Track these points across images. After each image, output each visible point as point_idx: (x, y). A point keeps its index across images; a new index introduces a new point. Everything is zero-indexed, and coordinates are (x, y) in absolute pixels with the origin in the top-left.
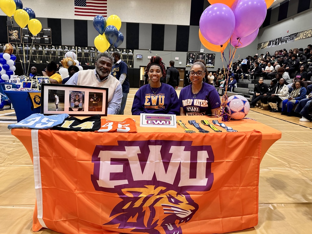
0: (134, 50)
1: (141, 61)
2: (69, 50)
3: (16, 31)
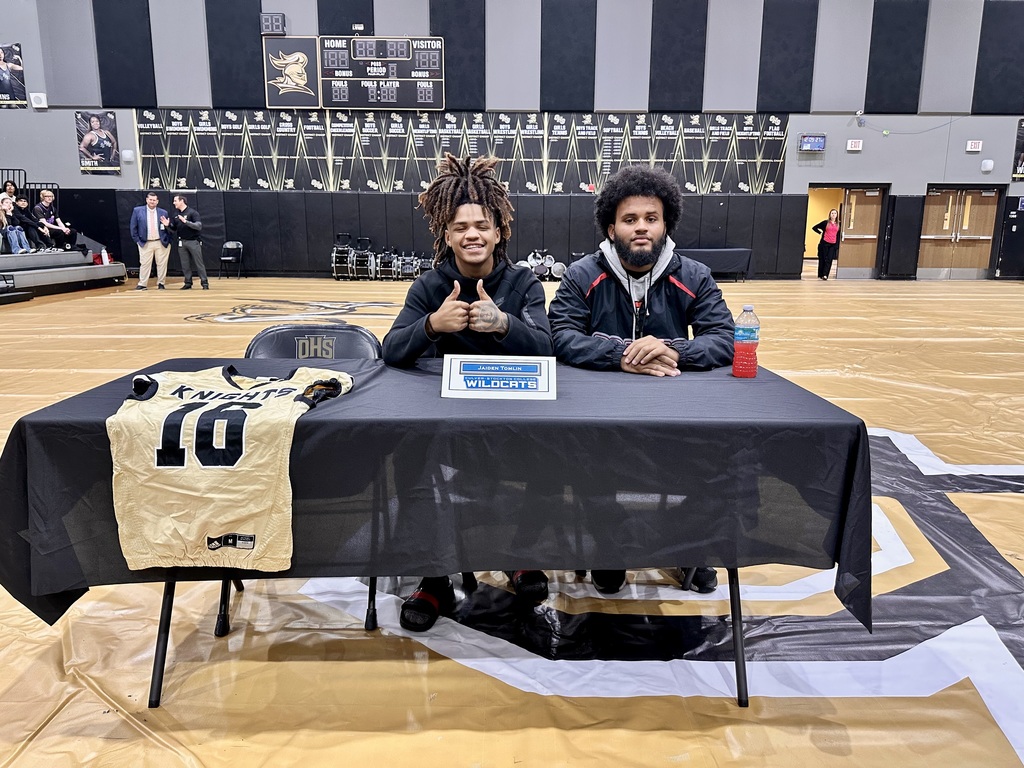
0: (792, 117)
1: (817, 162)
2: (514, 132)
3: (301, 57)
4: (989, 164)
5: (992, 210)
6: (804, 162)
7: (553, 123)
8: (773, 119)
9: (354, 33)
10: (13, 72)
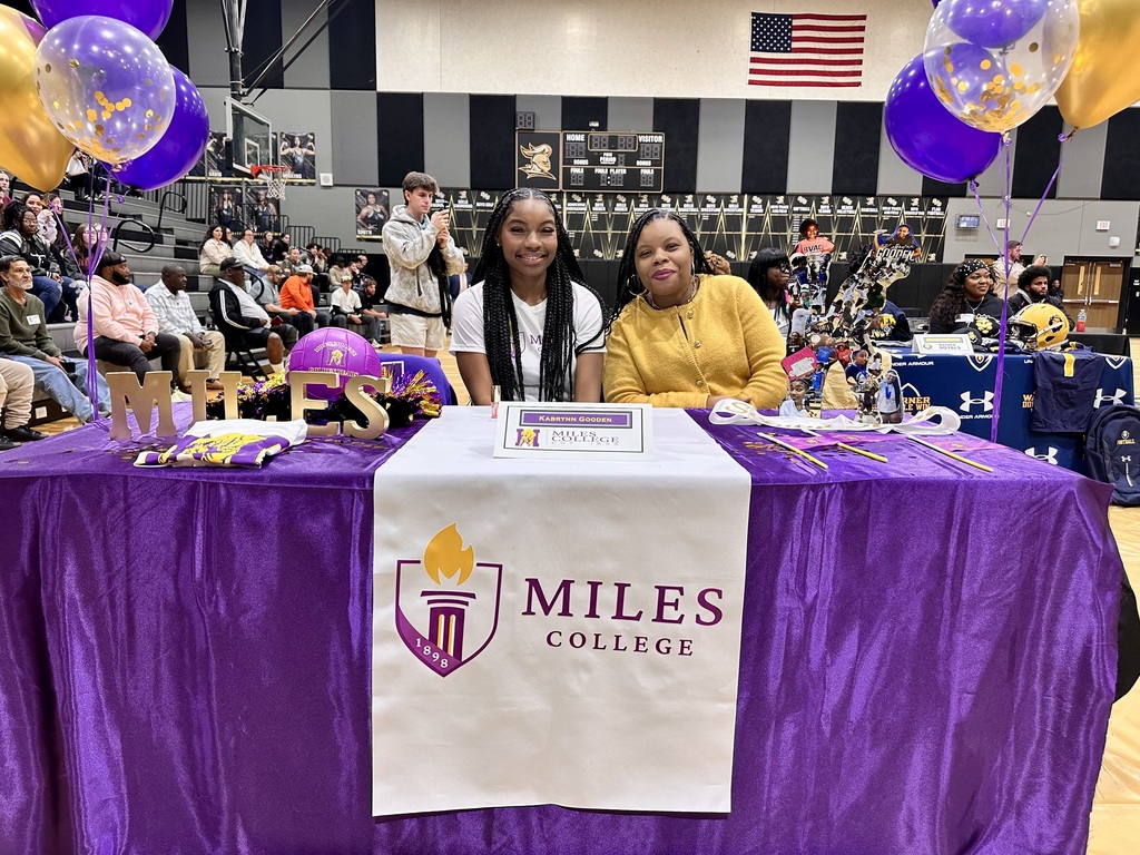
0: (950, 200)
1: (972, 237)
2: (719, 210)
3: (546, 148)
4: (1116, 241)
5: (1119, 278)
6: (961, 237)
7: (751, 203)
8: (935, 201)
9: (590, 128)
10: (307, 156)
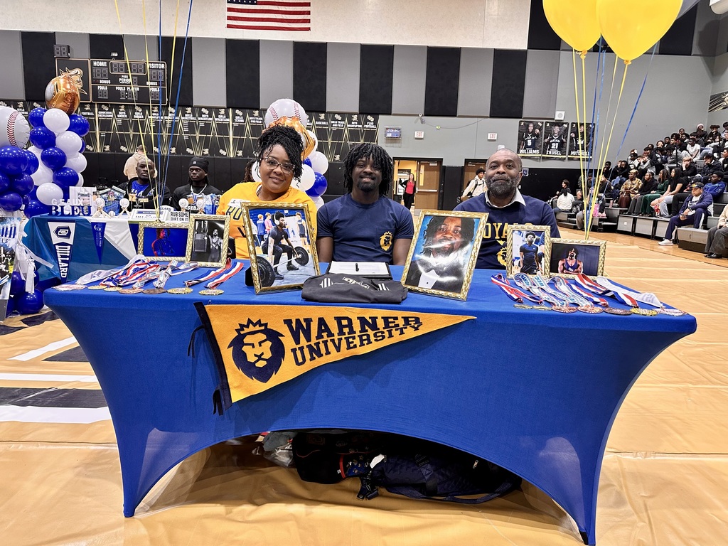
0: (380, 116)
1: (398, 145)
2: (211, 119)
3: (79, 71)
7: (235, 115)
8: (369, 118)
9: (111, 57)
